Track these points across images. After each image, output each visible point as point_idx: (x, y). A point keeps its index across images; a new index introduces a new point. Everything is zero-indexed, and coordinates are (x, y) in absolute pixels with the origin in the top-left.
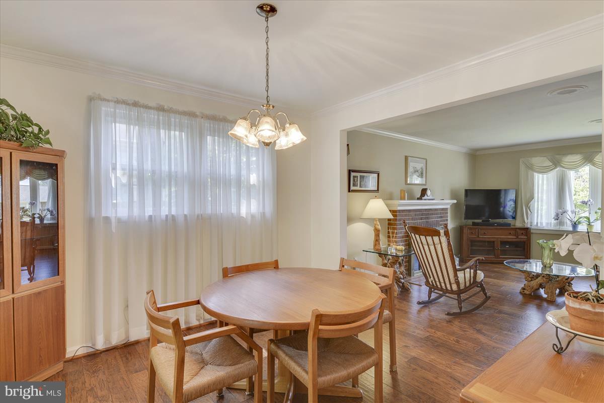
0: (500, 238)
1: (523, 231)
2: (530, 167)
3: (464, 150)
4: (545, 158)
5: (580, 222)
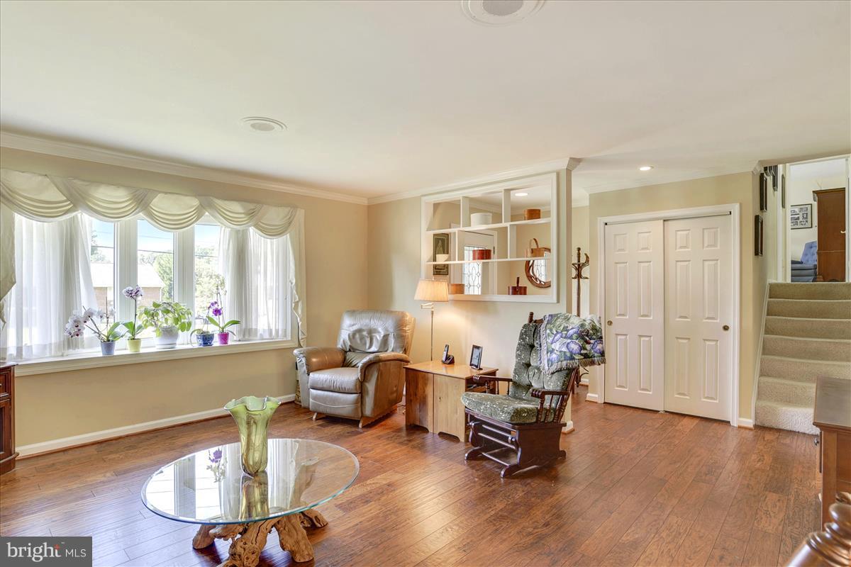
5: (116, 336)
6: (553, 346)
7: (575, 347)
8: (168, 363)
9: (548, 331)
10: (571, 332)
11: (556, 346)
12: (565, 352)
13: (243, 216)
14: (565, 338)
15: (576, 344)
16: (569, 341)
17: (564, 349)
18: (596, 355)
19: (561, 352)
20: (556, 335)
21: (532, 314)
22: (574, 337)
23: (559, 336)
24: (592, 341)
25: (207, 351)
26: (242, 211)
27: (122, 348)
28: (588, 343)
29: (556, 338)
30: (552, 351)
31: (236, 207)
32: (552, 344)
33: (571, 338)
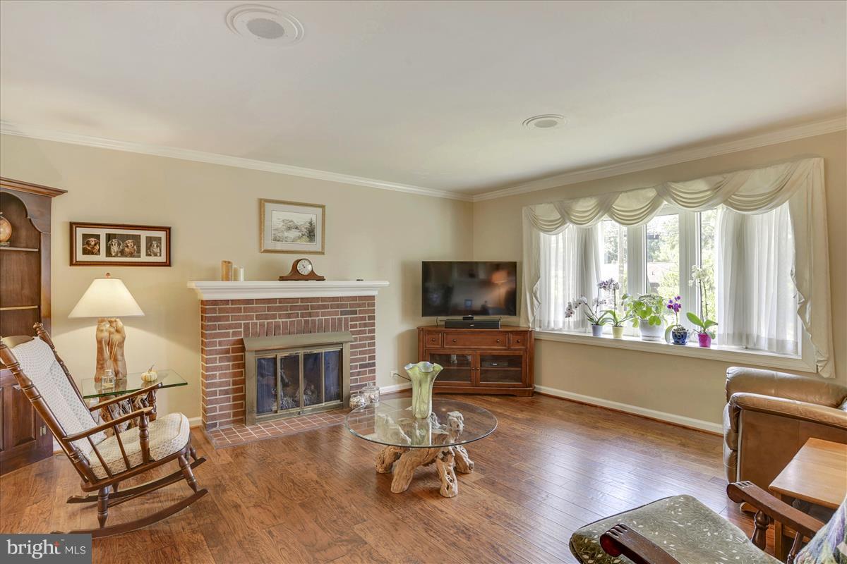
0: (479, 349)
1: (518, 337)
2: (535, 223)
3: (440, 194)
4: (552, 205)
5: (604, 321)
8: (643, 354)
13: (709, 193)
25: (679, 350)
26: (706, 188)
27: (607, 332)
31: (700, 185)
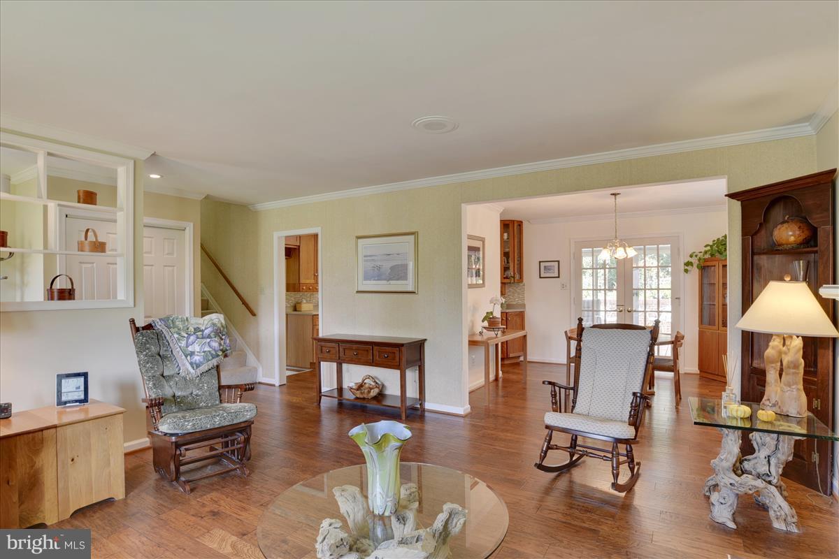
6: (190, 349)
7: (215, 345)
9: (176, 336)
10: (207, 332)
11: (196, 348)
12: (209, 351)
14: (202, 338)
15: (215, 341)
16: (208, 340)
17: (207, 349)
18: (228, 348)
19: (204, 352)
20: (188, 338)
21: (132, 321)
22: (212, 335)
23: (192, 338)
24: (223, 337)
28: (222, 339)
29: (190, 340)
30: (192, 354)
32: (187, 347)
33: (209, 337)
